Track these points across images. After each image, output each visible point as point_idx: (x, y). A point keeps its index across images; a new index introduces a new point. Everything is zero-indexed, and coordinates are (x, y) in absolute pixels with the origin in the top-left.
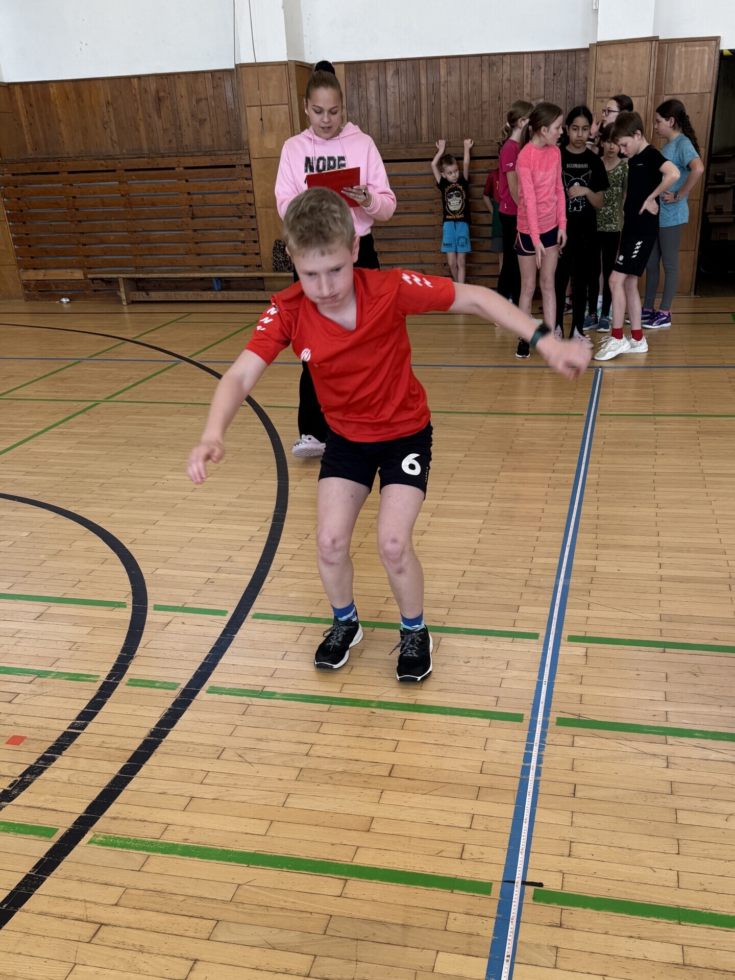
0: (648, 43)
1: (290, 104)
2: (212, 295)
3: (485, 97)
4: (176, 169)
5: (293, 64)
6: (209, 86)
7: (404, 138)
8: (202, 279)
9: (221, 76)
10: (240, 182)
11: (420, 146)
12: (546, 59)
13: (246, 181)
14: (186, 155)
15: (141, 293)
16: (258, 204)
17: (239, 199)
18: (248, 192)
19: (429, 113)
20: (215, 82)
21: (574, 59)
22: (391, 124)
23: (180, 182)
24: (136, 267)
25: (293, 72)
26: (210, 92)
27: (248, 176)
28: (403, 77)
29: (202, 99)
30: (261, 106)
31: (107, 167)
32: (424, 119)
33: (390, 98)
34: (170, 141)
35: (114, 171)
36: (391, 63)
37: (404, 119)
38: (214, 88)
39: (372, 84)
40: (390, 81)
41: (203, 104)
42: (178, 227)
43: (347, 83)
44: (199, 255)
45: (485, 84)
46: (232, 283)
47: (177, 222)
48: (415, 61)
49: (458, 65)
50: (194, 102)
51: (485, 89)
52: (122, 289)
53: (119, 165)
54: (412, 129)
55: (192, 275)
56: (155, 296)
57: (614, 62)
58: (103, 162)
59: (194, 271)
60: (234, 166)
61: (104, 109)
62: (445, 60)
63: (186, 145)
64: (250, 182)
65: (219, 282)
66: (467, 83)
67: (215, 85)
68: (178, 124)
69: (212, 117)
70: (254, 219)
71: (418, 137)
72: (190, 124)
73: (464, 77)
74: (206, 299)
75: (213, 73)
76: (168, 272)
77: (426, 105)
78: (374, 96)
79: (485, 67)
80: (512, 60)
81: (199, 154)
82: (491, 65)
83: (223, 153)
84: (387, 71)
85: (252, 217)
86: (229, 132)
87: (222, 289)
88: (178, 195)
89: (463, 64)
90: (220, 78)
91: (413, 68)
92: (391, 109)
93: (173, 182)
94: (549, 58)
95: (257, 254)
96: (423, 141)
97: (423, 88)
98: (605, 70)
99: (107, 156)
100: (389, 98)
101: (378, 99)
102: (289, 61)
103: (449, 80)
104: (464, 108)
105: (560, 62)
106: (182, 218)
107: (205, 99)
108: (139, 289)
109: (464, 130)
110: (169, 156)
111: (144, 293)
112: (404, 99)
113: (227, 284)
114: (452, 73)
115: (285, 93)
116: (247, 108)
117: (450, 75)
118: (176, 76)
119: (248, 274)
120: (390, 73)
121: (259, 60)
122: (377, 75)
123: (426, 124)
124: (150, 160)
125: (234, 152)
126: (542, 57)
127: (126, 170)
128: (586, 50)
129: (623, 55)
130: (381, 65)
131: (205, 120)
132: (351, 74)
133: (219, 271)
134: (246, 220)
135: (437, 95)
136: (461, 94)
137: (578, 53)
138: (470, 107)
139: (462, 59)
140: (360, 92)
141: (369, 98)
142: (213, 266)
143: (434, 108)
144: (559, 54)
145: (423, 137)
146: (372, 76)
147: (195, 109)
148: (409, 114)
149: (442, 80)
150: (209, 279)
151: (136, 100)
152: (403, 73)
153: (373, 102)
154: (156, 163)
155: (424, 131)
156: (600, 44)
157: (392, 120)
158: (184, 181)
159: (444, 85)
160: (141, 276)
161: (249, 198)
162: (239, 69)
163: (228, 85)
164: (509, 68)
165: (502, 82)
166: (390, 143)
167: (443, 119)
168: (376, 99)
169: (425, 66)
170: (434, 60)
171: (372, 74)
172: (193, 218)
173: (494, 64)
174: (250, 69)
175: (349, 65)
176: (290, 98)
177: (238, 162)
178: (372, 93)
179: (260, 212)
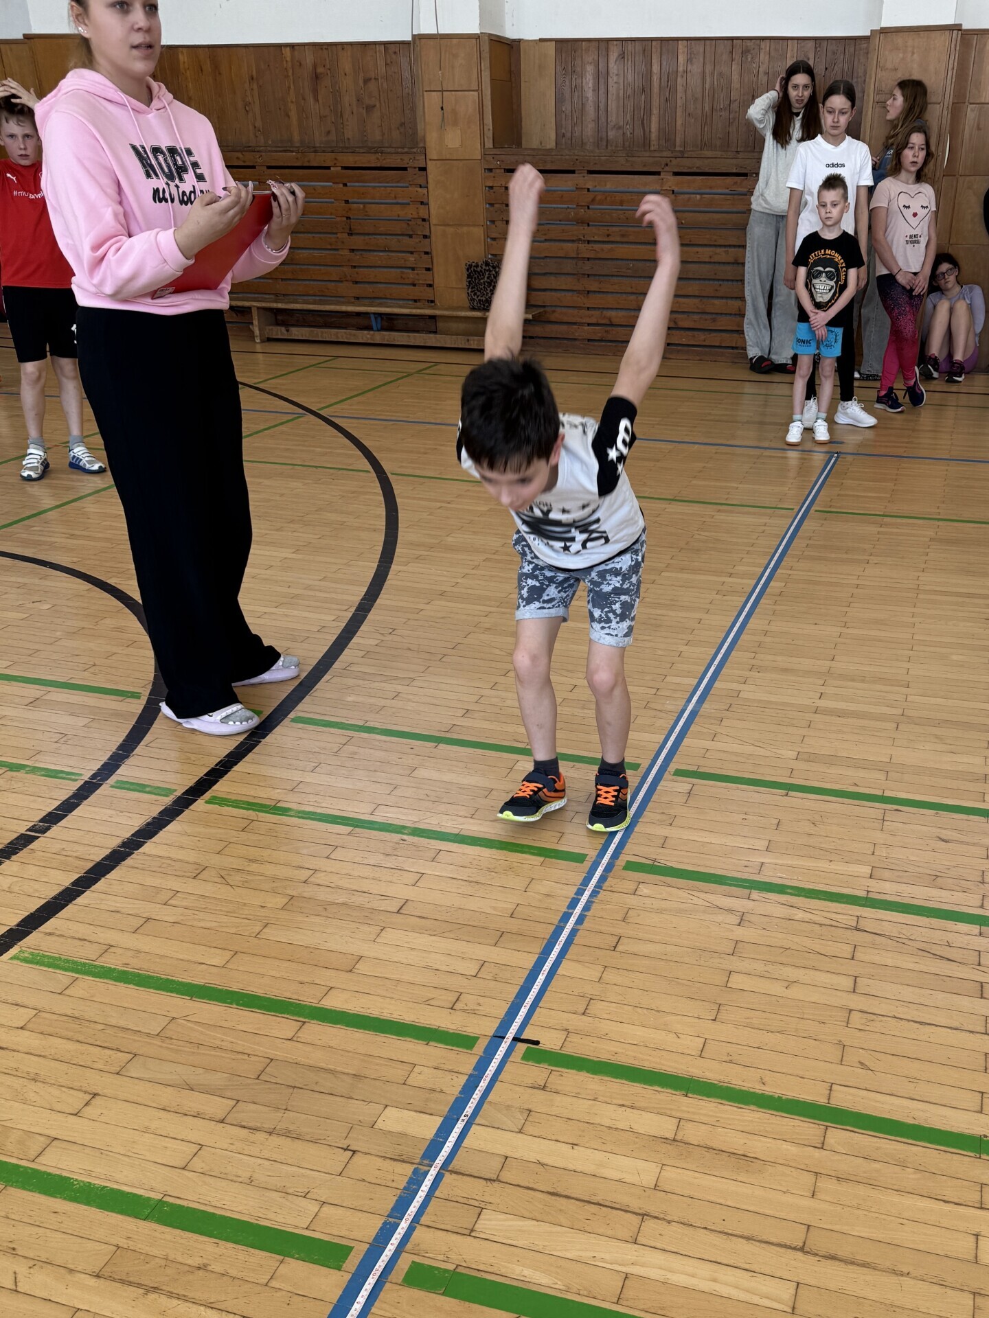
0: (947, 33)
1: (480, 90)
2: (368, 336)
3: (735, 95)
4: (332, 169)
5: (487, 38)
6: (381, 63)
7: (627, 144)
8: (359, 314)
9: (397, 50)
10: (413, 189)
11: (647, 154)
12: (816, 48)
13: (419, 190)
14: (345, 150)
15: (279, 328)
16: (433, 221)
17: (410, 212)
18: (422, 203)
19: (662, 112)
20: (388, 57)
21: (852, 49)
22: (612, 124)
23: (336, 186)
24: (276, 295)
25: (486, 48)
26: (382, 69)
27: (422, 182)
28: (630, 62)
29: (370, 79)
30: (442, 91)
31: (244, 162)
32: (654, 119)
33: (612, 90)
34: (329, 132)
35: (254, 167)
36: (615, 43)
37: (628, 118)
38: (385, 63)
39: (590, 69)
40: (613, 68)
41: (372, 86)
42: (331, 244)
43: (558, 67)
44: (356, 283)
45: (735, 77)
46: (395, 322)
47: (330, 238)
48: (646, 42)
49: (702, 50)
50: (361, 83)
51: (736, 84)
52: (256, 322)
53: (260, 160)
54: (639, 132)
55: (344, 308)
56: (297, 332)
57: (901, 55)
58: (239, 155)
59: (349, 303)
60: (405, 169)
61: (247, 85)
62: (685, 42)
63: (348, 139)
64: (425, 191)
65: (379, 319)
66: (712, 74)
67: (388, 62)
68: (340, 110)
69: (383, 104)
70: (428, 240)
71: (646, 143)
72: (355, 112)
73: (709, 68)
74: (361, 341)
75: (386, 44)
76: (314, 303)
77: (658, 100)
78: (591, 85)
79: (737, 56)
80: (772, 47)
81: (362, 150)
82: (745, 52)
83: (392, 150)
84: (611, 54)
85: (425, 237)
86: (403, 124)
87: (383, 329)
88: (333, 203)
89: (708, 48)
90: (395, 53)
91: (644, 51)
92: (612, 105)
93: (326, 186)
94: (820, 47)
95: (430, 286)
96: (652, 148)
97: (655, 78)
98: (889, 65)
99: (246, 147)
100: (610, 89)
101: (596, 90)
102: (482, 33)
103: (689, 69)
104: (707, 108)
105: (834, 53)
106: (336, 233)
107: (375, 79)
108: (278, 323)
109: (706, 137)
110: (324, 152)
111: (283, 329)
112: (630, 92)
113: (390, 322)
114: (694, 60)
115: (475, 76)
116: (425, 93)
117: (692, 64)
118: (340, 47)
119: (415, 311)
120: (614, 55)
121: (444, 30)
122: (596, 58)
123: (657, 125)
124: (299, 155)
125: (406, 150)
126: (811, 44)
127: (269, 167)
128: (865, 39)
129: (914, 47)
130: (603, 45)
131: (375, 106)
132: (564, 55)
133: (380, 305)
134: (417, 240)
135: (673, 89)
136: (704, 89)
137: (858, 42)
138: (715, 107)
139: (708, 42)
140: (574, 79)
141: (585, 88)
142: (373, 299)
143: (669, 103)
144: (834, 42)
145: (652, 143)
146: (590, 59)
147: (362, 92)
148: (636, 112)
149: (681, 69)
150: (366, 315)
151: (287, 76)
152: (630, 57)
153: (590, 94)
154: (306, 159)
155: (654, 135)
156: (884, 31)
157: (613, 118)
158: (341, 185)
159: (682, 77)
160: (280, 306)
161: (423, 212)
162: (418, 42)
163: (404, 62)
164: (767, 57)
165: (758, 77)
166: (609, 148)
167: (679, 122)
168: (594, 90)
169: (659, 50)
170: (671, 42)
171: (590, 57)
172: (350, 234)
173: (748, 51)
174: (431, 42)
175: (561, 43)
176: (480, 83)
177: (411, 164)
178: (589, 81)
179: (436, 231)
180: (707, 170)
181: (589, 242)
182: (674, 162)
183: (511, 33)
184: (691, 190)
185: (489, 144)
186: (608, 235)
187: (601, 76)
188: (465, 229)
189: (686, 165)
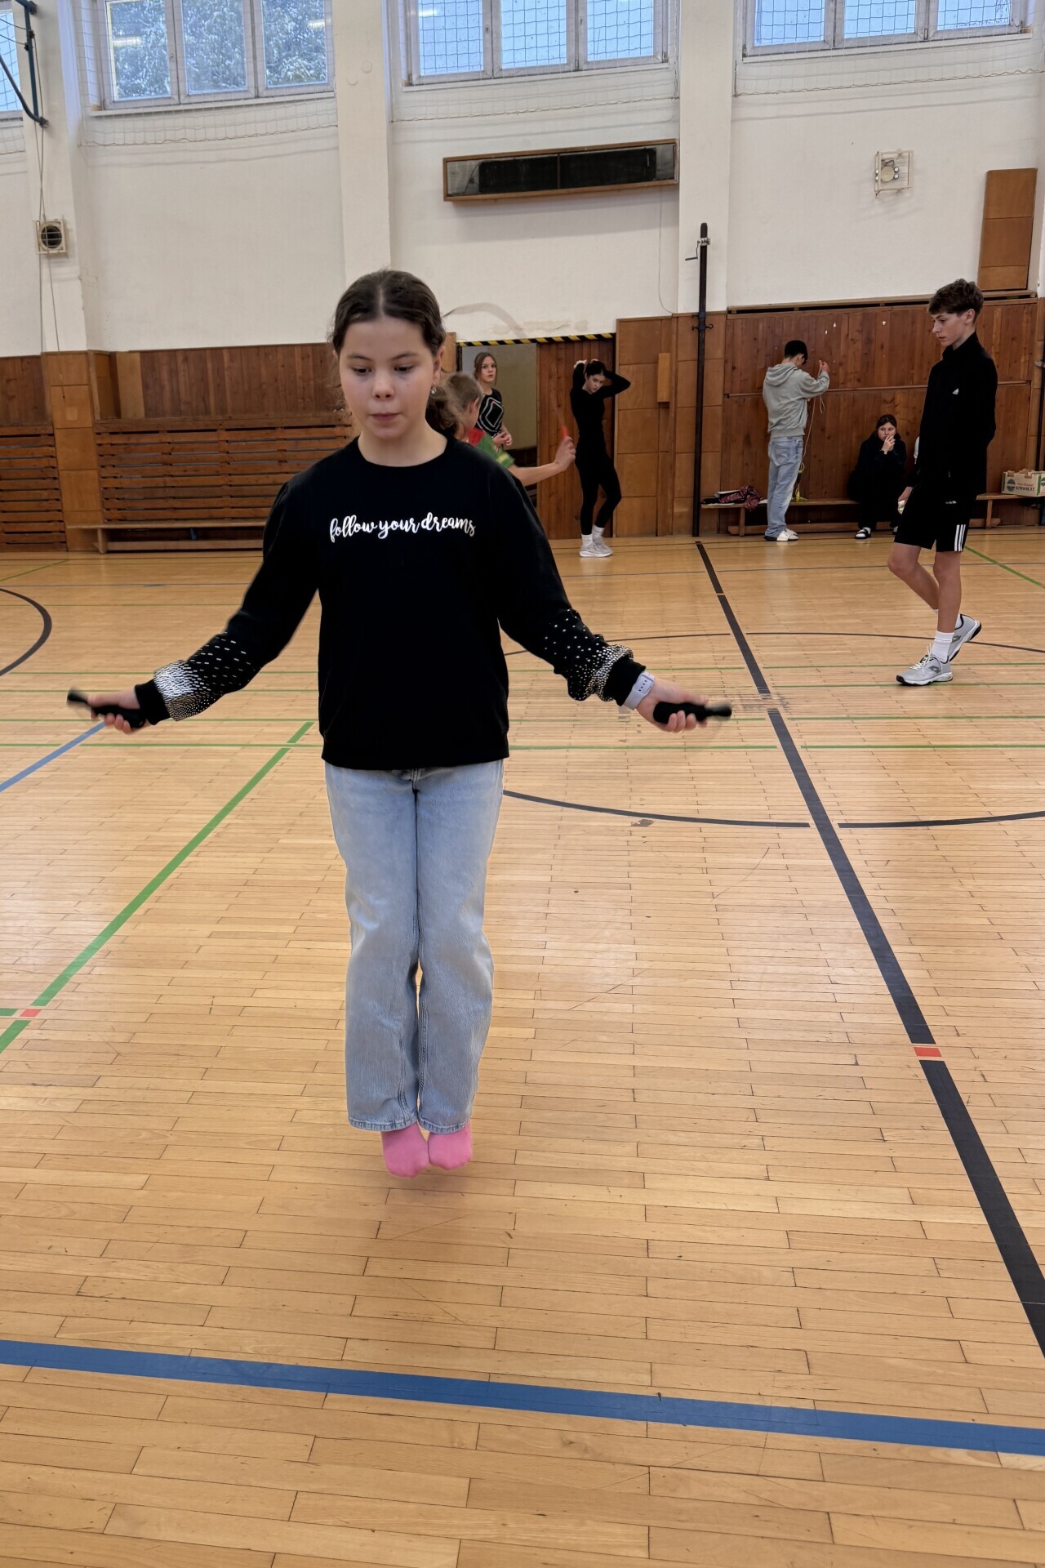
1: (89, 384)
3: (264, 379)
5: (93, 353)
6: (19, 370)
9: (30, 361)
10: (45, 448)
11: (208, 418)
13: (50, 448)
16: (60, 467)
17: (45, 462)
18: (52, 457)
19: (216, 393)
20: (25, 366)
25: (92, 358)
26: (19, 373)
27: (51, 443)
28: (191, 363)
29: (11, 380)
30: (63, 386)
32: (212, 397)
33: (182, 379)
36: (179, 353)
37: (194, 397)
38: (22, 370)
39: (165, 369)
40: (181, 366)
41: (12, 384)
43: (144, 369)
45: (263, 370)
48: (201, 352)
49: (238, 355)
50: (4, 382)
51: (263, 373)
54: (202, 404)
60: (39, 435)
62: (227, 351)
64: (53, 449)
66: (248, 368)
69: (21, 394)
70: (57, 481)
71: (207, 411)
73: (245, 366)
75: (22, 358)
77: (213, 385)
82: (266, 355)
83: (29, 424)
84: (179, 359)
85: (55, 478)
86: (35, 407)
89: (243, 354)
90: (29, 363)
91: (200, 356)
92: (183, 390)
95: (59, 511)
96: (211, 415)
97: (210, 372)
100: (180, 380)
101: (171, 381)
102: (89, 350)
103: (231, 367)
104: (246, 388)
107: (15, 379)
112: (193, 381)
114: (234, 361)
115: (85, 376)
116: (50, 387)
117: (233, 363)
121: (63, 349)
122: (169, 361)
123: (214, 399)
125: (39, 423)
130: (171, 354)
131: (14, 396)
132: (145, 360)
135: (222, 378)
136: (243, 377)
138: (252, 387)
140: (155, 375)
141: (163, 379)
143: (220, 388)
145: (212, 411)
147: (5, 388)
148: (199, 393)
149: (226, 365)
152: (191, 360)
153: (166, 383)
155: (212, 407)
157: (184, 398)
159: (228, 370)
161: (52, 462)
162: (45, 356)
163: (35, 368)
164: (280, 356)
165: (277, 367)
167: (229, 397)
168: (169, 381)
169: (211, 355)
170: (217, 351)
171: (164, 362)
174: (54, 357)
175: (144, 353)
176: (89, 378)
177: (43, 432)
178: (165, 375)
179: (63, 474)
180: (248, 427)
181: (172, 476)
182: (226, 423)
183: (109, 347)
184: (239, 439)
185: (98, 417)
186: (185, 471)
187: (173, 373)
188: (83, 472)
189: (233, 424)
